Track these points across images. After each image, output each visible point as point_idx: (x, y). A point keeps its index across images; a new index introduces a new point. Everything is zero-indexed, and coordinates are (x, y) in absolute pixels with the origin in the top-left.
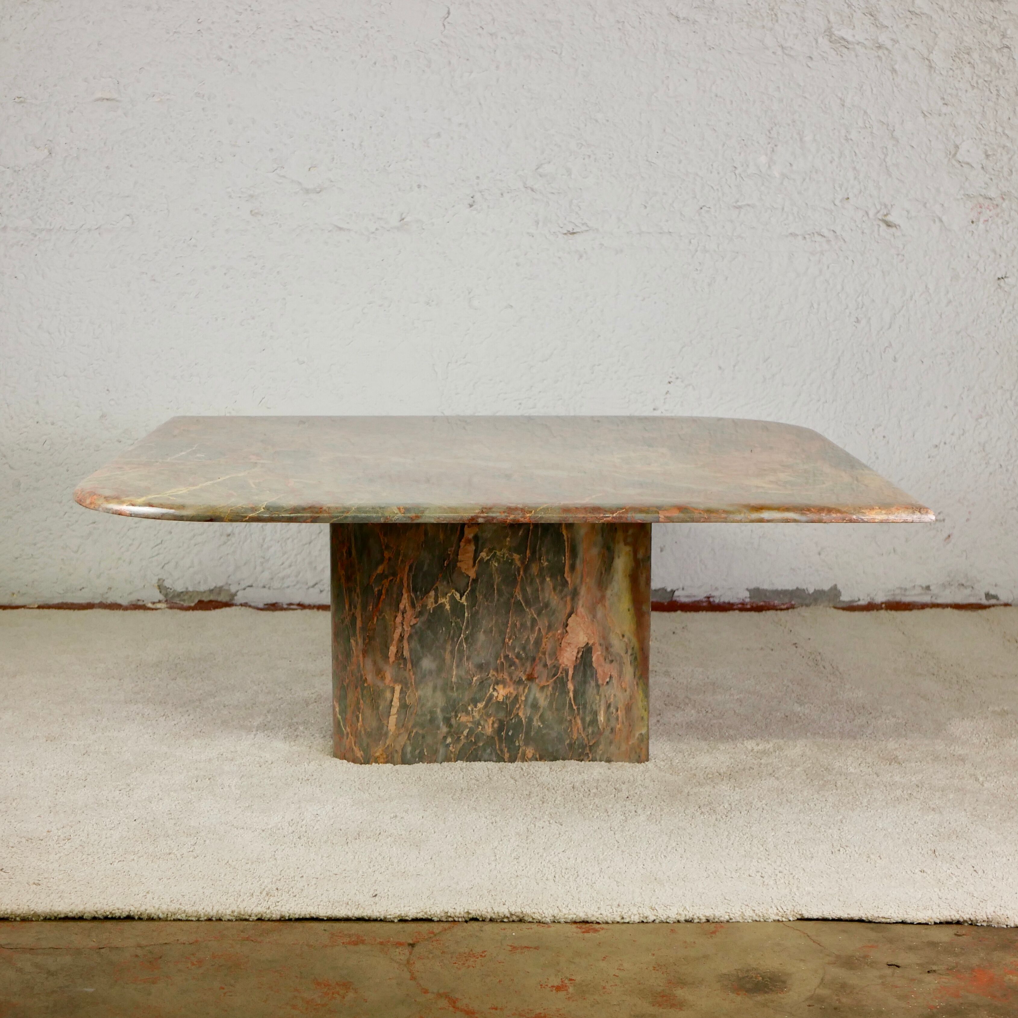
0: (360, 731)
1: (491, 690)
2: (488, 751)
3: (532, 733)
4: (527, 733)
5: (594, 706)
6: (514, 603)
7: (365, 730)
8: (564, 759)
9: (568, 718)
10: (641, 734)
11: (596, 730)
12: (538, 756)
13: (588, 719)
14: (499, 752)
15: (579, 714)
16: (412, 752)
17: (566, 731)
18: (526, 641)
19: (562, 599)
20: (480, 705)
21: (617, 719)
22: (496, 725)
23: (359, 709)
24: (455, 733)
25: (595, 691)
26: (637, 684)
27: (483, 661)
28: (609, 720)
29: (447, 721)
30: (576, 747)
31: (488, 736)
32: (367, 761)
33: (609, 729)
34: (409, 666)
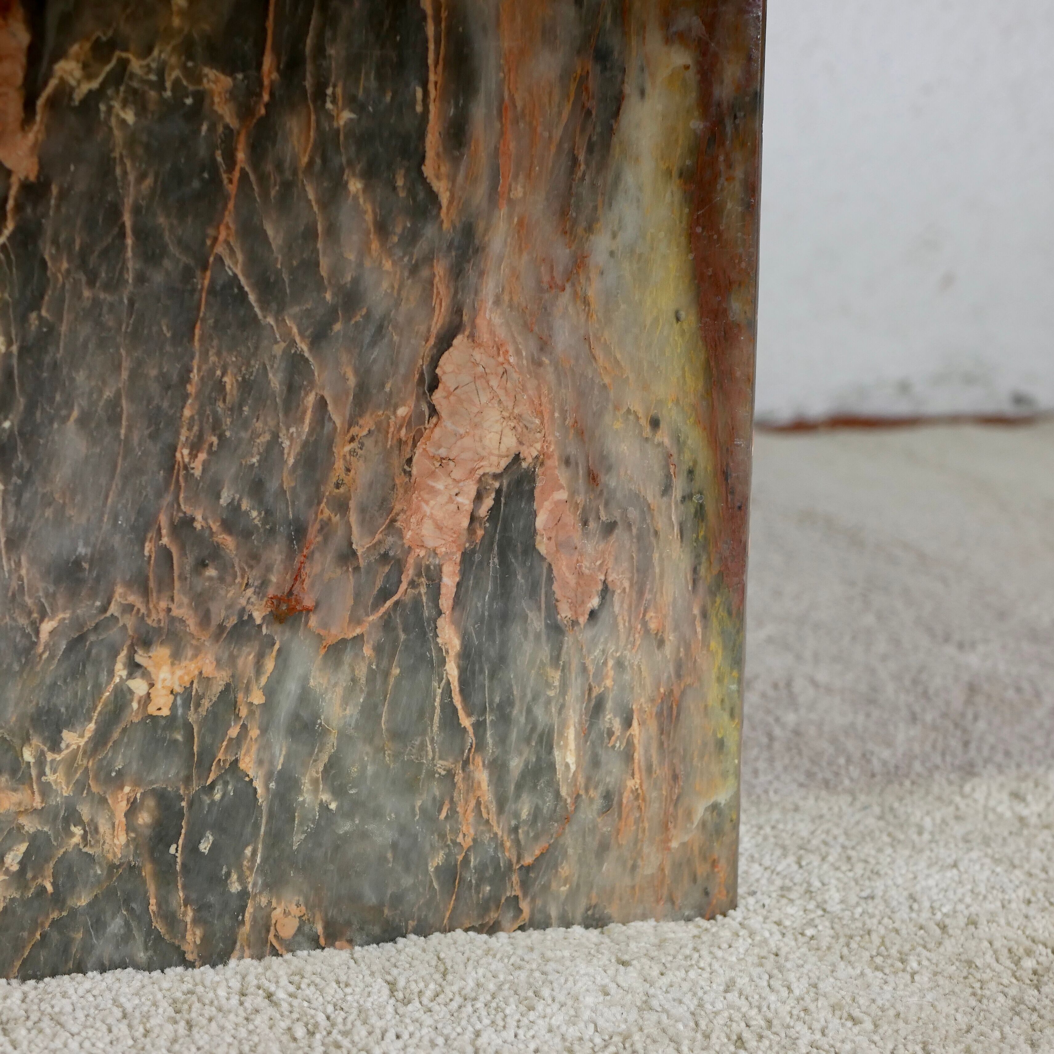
1: (120, 671)
2: (115, 927)
3: (297, 839)
4: (277, 838)
5: (539, 712)
6: (212, 291)
9: (441, 766)
10: (715, 807)
11: (547, 803)
12: (319, 928)
13: (516, 765)
14: (159, 925)
15: (480, 746)
17: (429, 817)
18: (266, 457)
19: (413, 271)
20: (73, 740)
21: (628, 756)
22: (144, 818)
25: (545, 653)
26: (704, 615)
27: (82, 550)
28: (595, 763)
30: (471, 877)
31: (112, 867)
33: (597, 795)
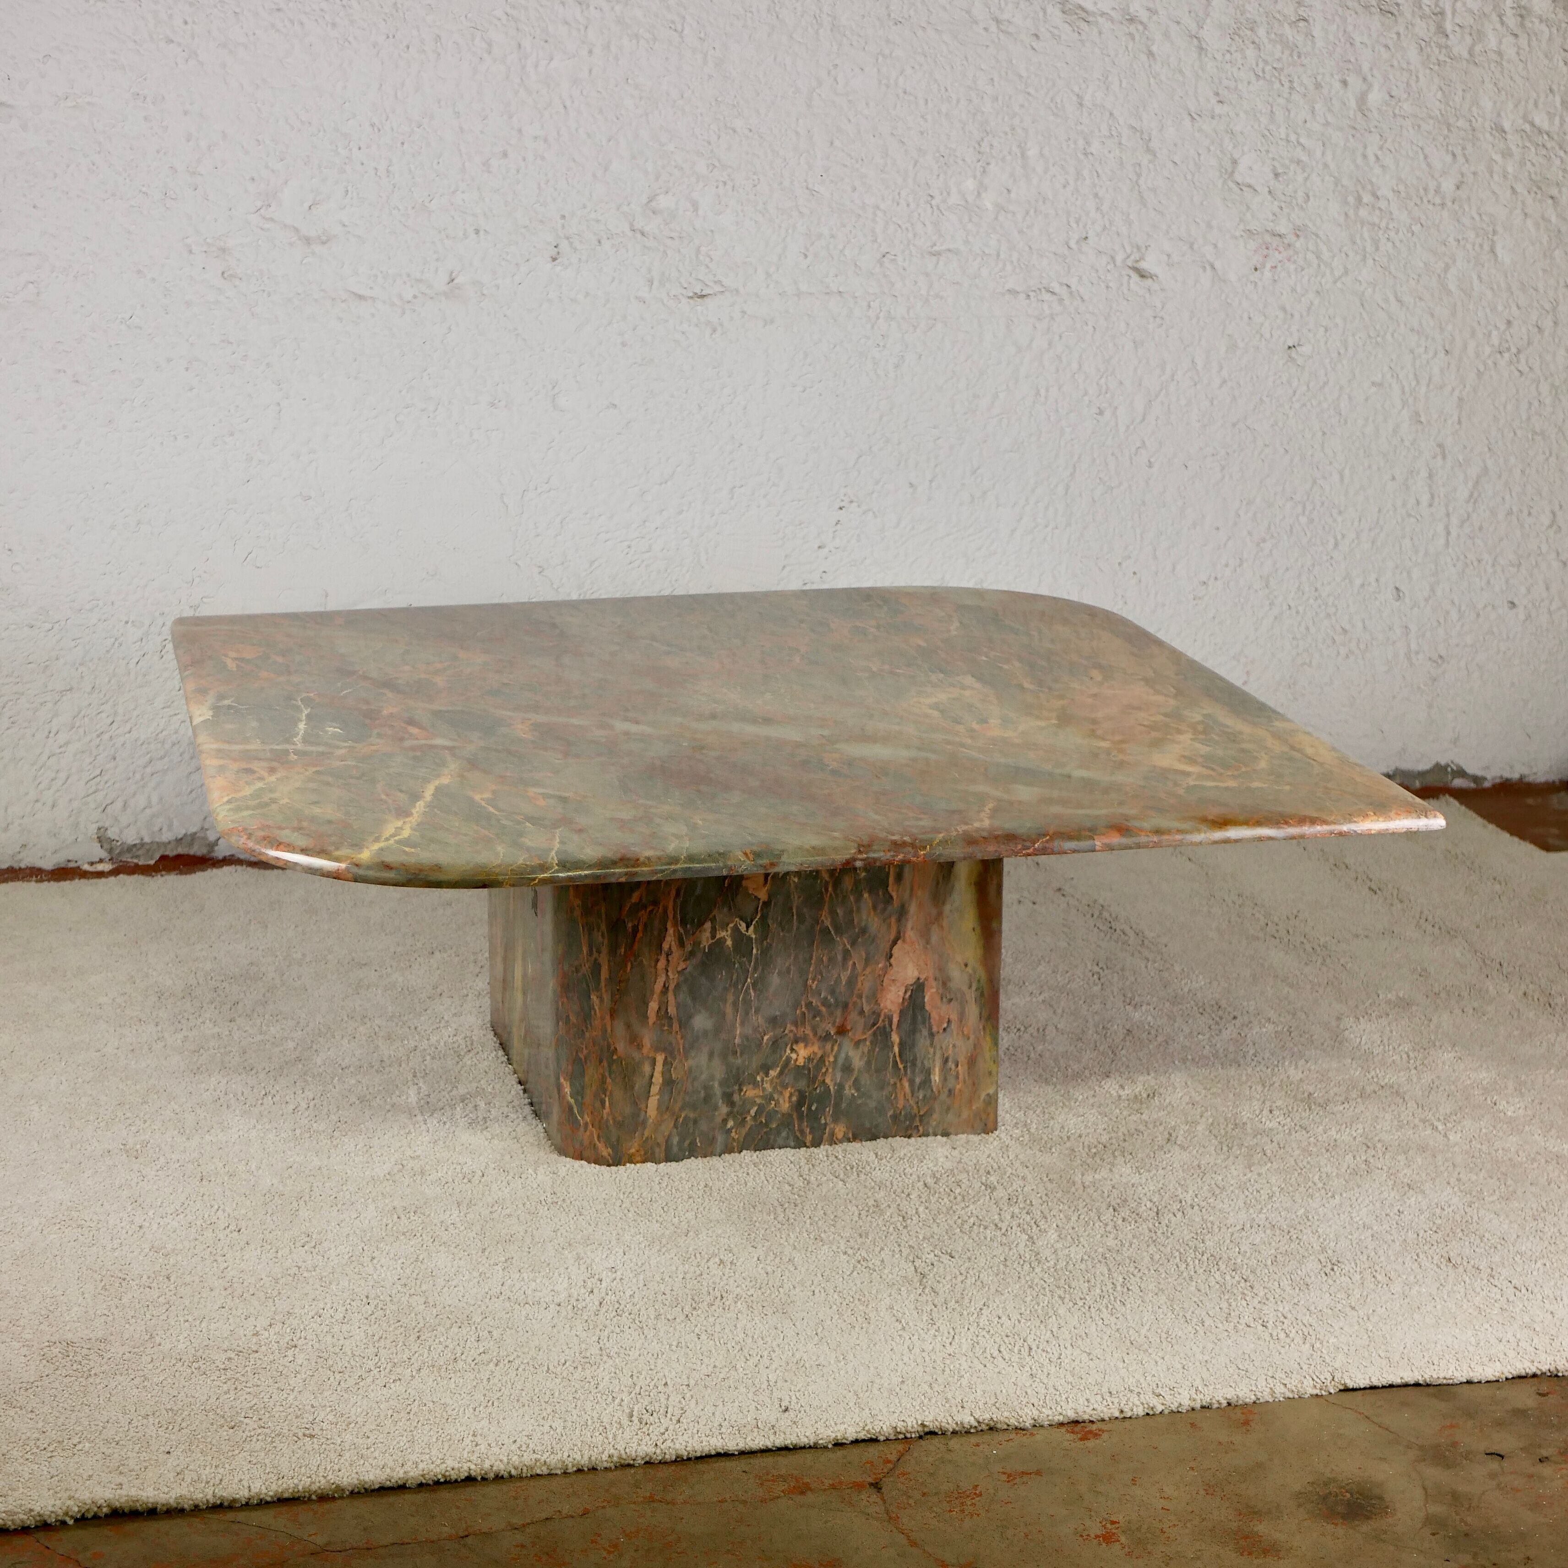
0: (607, 1120)
1: (788, 1051)
2: (784, 1134)
3: (844, 1105)
4: (837, 1105)
5: (926, 1062)
6: (820, 931)
7: (614, 1119)
8: (886, 1137)
9: (892, 1081)
10: (988, 1095)
11: (929, 1093)
12: (850, 1135)
13: (918, 1080)
14: (798, 1134)
15: (906, 1074)
16: (681, 1142)
17: (888, 1098)
18: (836, 982)
19: (884, 920)
20: (773, 1073)
21: (957, 1077)
22: (794, 1099)
23: (604, 1091)
24: (738, 1112)
25: (928, 1042)
26: (984, 1028)
27: (778, 1013)
28: (945, 1079)
29: (728, 1098)
30: (902, 1118)
31: (783, 1115)
32: (616, 1161)
33: (946, 1091)
34: (676, 1026)
